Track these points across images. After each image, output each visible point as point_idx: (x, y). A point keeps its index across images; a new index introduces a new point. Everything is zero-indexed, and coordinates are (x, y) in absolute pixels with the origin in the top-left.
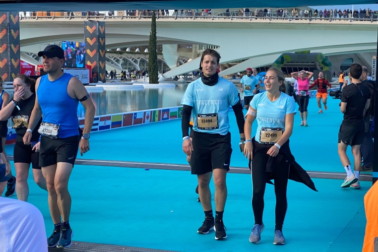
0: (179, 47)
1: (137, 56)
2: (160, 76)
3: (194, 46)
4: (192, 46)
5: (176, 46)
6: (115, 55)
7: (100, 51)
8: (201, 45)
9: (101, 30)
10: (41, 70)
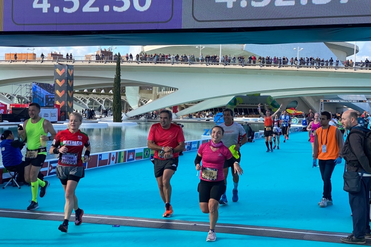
0: (141, 89)
1: (102, 96)
2: (123, 115)
3: (154, 88)
4: (152, 88)
5: (138, 88)
6: (82, 96)
7: (69, 91)
8: (160, 87)
9: (70, 73)
10: (13, 108)
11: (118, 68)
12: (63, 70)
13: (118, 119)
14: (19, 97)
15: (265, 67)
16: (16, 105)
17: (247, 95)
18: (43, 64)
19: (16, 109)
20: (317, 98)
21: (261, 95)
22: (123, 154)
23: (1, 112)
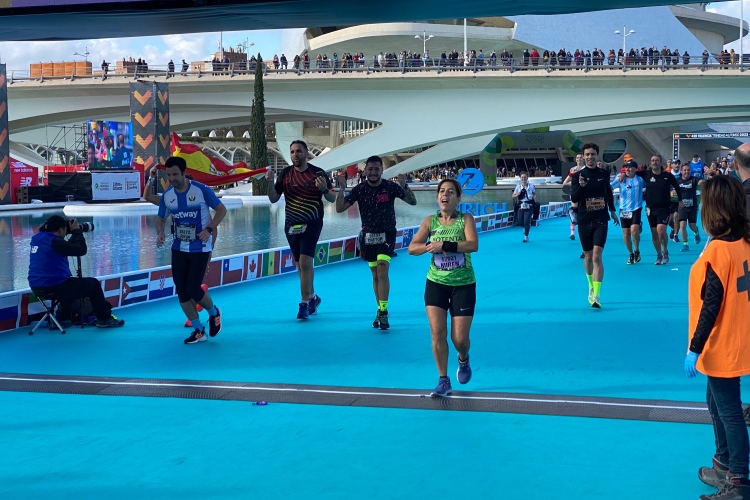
0: (306, 126)
1: (230, 145)
3: (333, 123)
4: (329, 124)
5: (300, 124)
7: (161, 136)
8: (346, 122)
9: (162, 99)
10: (50, 175)
11: (259, 87)
12: (148, 94)
13: (262, 189)
14: (61, 152)
15: (557, 73)
16: (57, 168)
17: (523, 131)
18: (106, 82)
19: (56, 175)
20: (664, 131)
21: (552, 129)
22: (272, 259)
23: (27, 182)
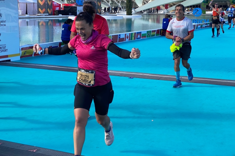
2: (133, 10)
10: (64, 7)
13: (129, 13)
16: (66, 4)
22: (133, 35)
23: (57, 9)
